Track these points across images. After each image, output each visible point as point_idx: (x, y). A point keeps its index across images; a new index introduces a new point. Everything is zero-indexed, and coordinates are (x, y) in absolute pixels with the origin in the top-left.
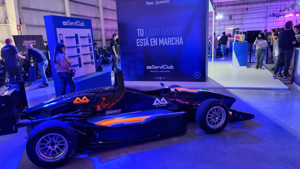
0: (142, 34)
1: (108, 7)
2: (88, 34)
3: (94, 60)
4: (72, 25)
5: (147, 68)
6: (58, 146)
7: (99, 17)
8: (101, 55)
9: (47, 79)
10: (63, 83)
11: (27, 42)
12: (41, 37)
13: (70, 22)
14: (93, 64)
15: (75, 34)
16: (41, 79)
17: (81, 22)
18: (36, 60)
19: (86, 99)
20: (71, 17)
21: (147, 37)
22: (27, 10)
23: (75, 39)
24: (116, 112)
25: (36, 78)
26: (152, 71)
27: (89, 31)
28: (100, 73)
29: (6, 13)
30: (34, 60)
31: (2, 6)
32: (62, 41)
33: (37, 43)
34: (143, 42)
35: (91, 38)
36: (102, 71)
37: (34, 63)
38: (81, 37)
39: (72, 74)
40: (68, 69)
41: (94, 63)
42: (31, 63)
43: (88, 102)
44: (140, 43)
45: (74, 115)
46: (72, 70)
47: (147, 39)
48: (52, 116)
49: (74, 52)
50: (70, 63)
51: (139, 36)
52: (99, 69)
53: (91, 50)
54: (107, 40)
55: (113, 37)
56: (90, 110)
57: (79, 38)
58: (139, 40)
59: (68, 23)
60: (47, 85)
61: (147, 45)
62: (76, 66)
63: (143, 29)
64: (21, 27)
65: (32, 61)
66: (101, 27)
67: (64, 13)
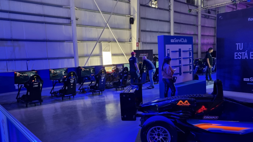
0: (241, 48)
1: (206, 25)
2: (189, 49)
3: (191, 70)
4: (177, 42)
5: (244, 80)
6: (163, 137)
7: (197, 34)
8: (197, 65)
9: (153, 82)
10: (166, 87)
11: (142, 55)
12: (151, 51)
13: (176, 40)
14: (190, 73)
15: (179, 49)
16: (149, 83)
17: (184, 39)
18: (147, 68)
19: (188, 102)
20: (174, 35)
21: (247, 51)
22: (144, 32)
23: (178, 53)
24: (213, 118)
25: (146, 81)
26: (249, 84)
27: (190, 46)
28: (196, 81)
29: (131, 35)
30: (146, 68)
31: (129, 30)
32: (169, 54)
33: (148, 55)
34: (242, 55)
35: (191, 52)
36: (198, 79)
37: (146, 70)
38: (183, 51)
39: (174, 80)
40: (172, 77)
41: (192, 73)
42: (144, 70)
43: (189, 105)
44: (238, 56)
45: (176, 114)
46: (174, 77)
47: (246, 53)
48: (160, 112)
49: (177, 63)
50: (173, 71)
51: (237, 49)
52: (195, 78)
53: (190, 62)
54: (202, 53)
55: (209, 51)
56: (190, 112)
57: (182, 52)
58: (237, 53)
59: (174, 40)
60: (153, 87)
61: (246, 58)
62: (177, 74)
63: (242, 44)
64: (139, 44)
65: (145, 68)
66: (198, 42)
67: (169, 33)
